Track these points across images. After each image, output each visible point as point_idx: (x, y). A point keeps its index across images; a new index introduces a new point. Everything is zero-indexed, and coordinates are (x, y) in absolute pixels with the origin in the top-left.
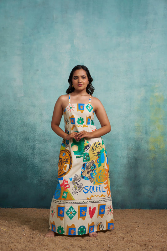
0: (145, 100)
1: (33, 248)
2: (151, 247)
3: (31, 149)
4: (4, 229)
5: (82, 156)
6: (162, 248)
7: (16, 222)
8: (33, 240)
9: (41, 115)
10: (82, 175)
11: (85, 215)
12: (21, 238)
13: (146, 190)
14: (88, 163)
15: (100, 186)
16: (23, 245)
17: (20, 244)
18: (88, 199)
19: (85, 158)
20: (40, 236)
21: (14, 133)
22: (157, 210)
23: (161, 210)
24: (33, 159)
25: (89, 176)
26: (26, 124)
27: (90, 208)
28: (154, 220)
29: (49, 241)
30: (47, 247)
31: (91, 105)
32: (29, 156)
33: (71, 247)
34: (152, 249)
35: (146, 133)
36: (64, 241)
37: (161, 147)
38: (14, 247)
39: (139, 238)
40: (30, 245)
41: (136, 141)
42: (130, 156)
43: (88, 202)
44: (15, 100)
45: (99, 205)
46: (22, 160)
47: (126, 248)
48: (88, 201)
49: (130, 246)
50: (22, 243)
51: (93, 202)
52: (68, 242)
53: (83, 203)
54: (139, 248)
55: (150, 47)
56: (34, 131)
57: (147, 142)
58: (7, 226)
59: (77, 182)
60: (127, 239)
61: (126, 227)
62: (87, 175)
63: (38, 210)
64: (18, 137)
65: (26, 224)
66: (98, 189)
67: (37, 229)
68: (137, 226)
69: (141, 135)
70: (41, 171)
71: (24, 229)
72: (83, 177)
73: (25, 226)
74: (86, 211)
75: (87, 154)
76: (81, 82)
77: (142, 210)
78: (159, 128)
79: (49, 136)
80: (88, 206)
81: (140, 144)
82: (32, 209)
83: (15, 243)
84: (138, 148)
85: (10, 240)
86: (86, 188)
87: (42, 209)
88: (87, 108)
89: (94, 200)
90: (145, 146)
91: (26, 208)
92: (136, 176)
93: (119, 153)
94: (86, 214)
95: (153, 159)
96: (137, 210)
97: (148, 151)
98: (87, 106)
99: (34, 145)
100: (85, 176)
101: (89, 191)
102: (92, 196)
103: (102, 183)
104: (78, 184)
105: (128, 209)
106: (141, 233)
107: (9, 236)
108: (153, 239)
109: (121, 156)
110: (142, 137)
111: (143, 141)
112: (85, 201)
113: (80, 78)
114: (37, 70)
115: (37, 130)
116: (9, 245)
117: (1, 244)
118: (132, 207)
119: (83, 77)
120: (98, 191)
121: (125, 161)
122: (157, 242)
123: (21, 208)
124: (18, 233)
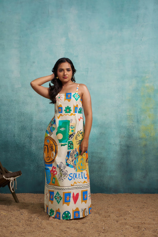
0: (137, 90)
1: (31, 230)
2: (144, 229)
3: (28, 137)
4: (4, 213)
5: (67, 144)
6: (154, 230)
7: (15, 206)
8: (31, 223)
9: (38, 105)
10: (66, 162)
11: (69, 201)
12: (20, 222)
13: (138, 176)
14: (72, 151)
15: (82, 173)
16: (22, 228)
17: (20, 227)
18: (72, 185)
19: (69, 146)
20: (38, 219)
21: (12, 122)
22: (148, 194)
23: (153, 194)
24: (30, 146)
25: (73, 164)
26: (24, 114)
27: (73, 194)
28: (145, 204)
29: (47, 224)
30: (45, 230)
31: (77, 94)
32: (26, 144)
33: (68, 229)
34: (145, 231)
35: (138, 121)
36: (60, 224)
37: (152, 135)
38: (13, 230)
39: (132, 220)
40: (28, 228)
41: (128, 130)
42: (123, 144)
43: (72, 189)
44: (13, 91)
45: (82, 191)
46: (19, 148)
47: (120, 230)
48: (72, 187)
49: (124, 228)
50: (21, 226)
51: (76, 188)
52: (65, 225)
53: (68, 189)
54: (132, 230)
55: (141, 40)
56: (31, 120)
57: (139, 130)
58: (6, 211)
59: (62, 170)
60: (120, 222)
61: (120, 210)
62: (72, 163)
63: (36, 195)
64: (16, 126)
65: (24, 209)
66: (80, 175)
67: (35, 213)
68: (130, 209)
69: (132, 124)
70: (37, 158)
71: (22, 213)
72: (68, 165)
73: (23, 210)
74: (70, 197)
75: (71, 142)
76: (66, 75)
77: (134, 195)
78: (149, 117)
79: (45, 124)
80: (72, 192)
81: (132, 132)
82: (29, 194)
83: (15, 227)
84: (130, 136)
85: (10, 223)
86: (71, 175)
87: (39, 194)
88: (74, 97)
89: (77, 186)
90: (136, 134)
91: (24, 193)
92: (128, 163)
93: (112, 141)
94: (70, 199)
95: (144, 146)
96: (129, 194)
97: (139, 139)
98: (74, 95)
99: (31, 134)
100: (70, 163)
101: (73, 178)
102: (75, 183)
103: (83, 170)
104: (63, 172)
105: (120, 194)
106: (134, 216)
107: (8, 219)
108: (145, 222)
109: (113, 143)
110: (133, 125)
111: (134, 130)
112: (69, 187)
113: (66, 71)
114: (34, 62)
115: (34, 119)
116: (9, 228)
117: (1, 227)
118: (125, 192)
119: (68, 70)
120: (81, 177)
121: (117, 148)
122: (149, 224)
123: (19, 193)
124: (17, 217)
